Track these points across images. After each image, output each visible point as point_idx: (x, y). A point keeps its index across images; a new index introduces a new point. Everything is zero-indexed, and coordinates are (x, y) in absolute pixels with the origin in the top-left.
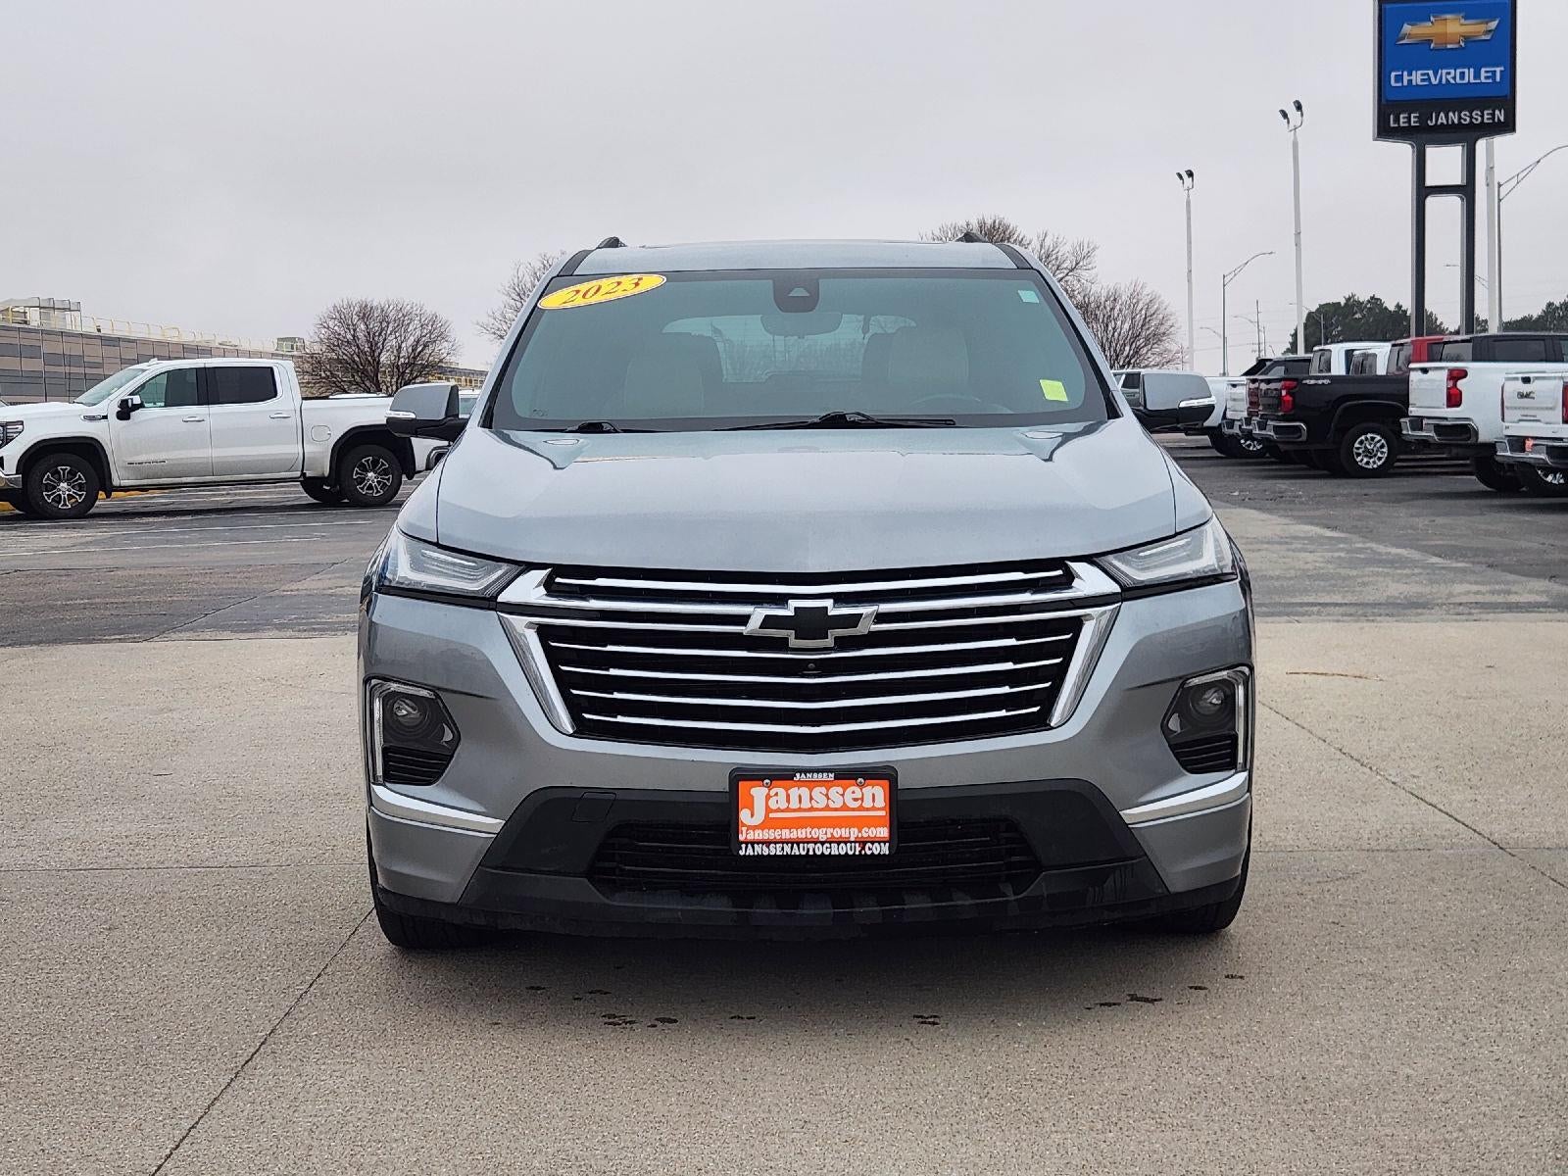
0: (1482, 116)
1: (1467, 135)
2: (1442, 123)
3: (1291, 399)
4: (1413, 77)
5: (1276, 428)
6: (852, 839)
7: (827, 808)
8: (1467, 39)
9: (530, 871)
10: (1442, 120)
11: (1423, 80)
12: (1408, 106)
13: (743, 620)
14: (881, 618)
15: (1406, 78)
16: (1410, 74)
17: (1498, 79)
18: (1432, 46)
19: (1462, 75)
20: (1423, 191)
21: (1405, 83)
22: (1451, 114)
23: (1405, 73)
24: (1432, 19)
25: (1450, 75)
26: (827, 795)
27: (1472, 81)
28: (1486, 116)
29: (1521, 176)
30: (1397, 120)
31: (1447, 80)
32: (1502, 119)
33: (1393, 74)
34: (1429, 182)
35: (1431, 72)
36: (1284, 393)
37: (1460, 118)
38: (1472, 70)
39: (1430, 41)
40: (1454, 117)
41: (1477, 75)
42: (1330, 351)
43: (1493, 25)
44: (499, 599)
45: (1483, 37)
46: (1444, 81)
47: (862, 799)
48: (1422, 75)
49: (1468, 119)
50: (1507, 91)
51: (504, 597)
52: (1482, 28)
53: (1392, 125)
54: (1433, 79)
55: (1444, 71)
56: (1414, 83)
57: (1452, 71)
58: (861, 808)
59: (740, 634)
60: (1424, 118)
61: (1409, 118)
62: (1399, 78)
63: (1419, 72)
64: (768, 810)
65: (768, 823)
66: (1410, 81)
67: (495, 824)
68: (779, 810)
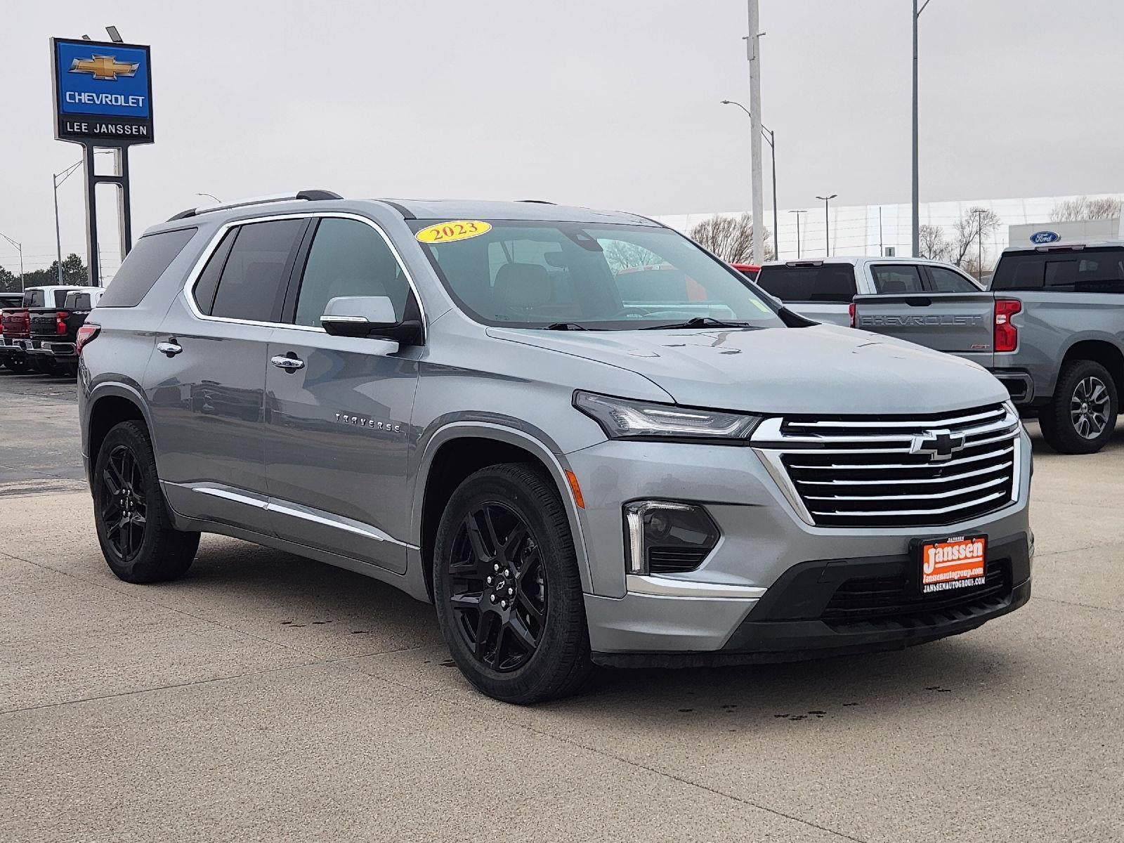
0: (131, 129)
1: (122, 142)
2: (104, 132)
3: (64, 325)
4: (82, 97)
5: (53, 347)
6: (968, 577)
7: (959, 559)
8: (118, 74)
9: (784, 620)
10: (104, 129)
11: (89, 100)
12: (81, 117)
13: (907, 444)
14: (969, 439)
15: (77, 97)
16: (80, 95)
17: (141, 105)
18: (95, 76)
19: (116, 100)
20: (93, 180)
21: (77, 101)
22: (110, 126)
23: (77, 94)
24: (94, 57)
25: (106, 99)
26: (959, 551)
27: (123, 104)
28: (134, 130)
29: (69, 171)
30: (72, 127)
31: (106, 102)
32: (145, 133)
33: (68, 93)
34: (97, 173)
35: (94, 95)
36: (59, 321)
37: (116, 129)
38: (123, 97)
39: (92, 73)
40: (112, 129)
41: (127, 101)
42: (43, 291)
43: (136, 67)
44: (752, 439)
45: (130, 75)
46: (104, 102)
47: (973, 552)
48: (88, 96)
49: (122, 131)
50: (147, 114)
51: (754, 438)
52: (128, 68)
53: (69, 130)
54: (96, 99)
55: (104, 95)
56: (83, 101)
57: (109, 96)
58: (973, 557)
59: (908, 454)
60: (91, 127)
61: (81, 126)
62: (72, 97)
63: (87, 94)
64: (936, 563)
65: (936, 571)
66: (80, 100)
67: (761, 591)
68: (940, 562)
